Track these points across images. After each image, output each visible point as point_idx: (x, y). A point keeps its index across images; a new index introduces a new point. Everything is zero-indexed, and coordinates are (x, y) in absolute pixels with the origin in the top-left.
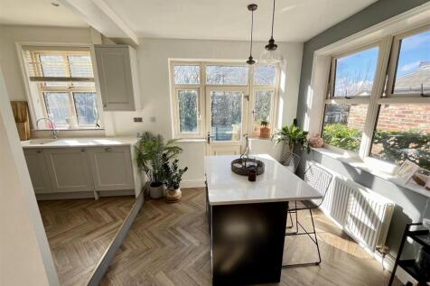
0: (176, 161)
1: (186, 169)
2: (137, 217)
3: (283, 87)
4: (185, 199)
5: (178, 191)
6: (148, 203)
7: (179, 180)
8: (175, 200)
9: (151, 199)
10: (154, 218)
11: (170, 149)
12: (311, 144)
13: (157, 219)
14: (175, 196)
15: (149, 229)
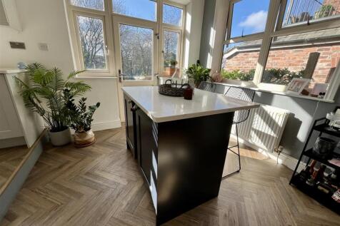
0: (84, 99)
1: (98, 105)
2: (33, 170)
3: (188, 29)
4: (100, 140)
5: (90, 133)
6: (49, 152)
7: (90, 120)
8: (87, 144)
9: (54, 146)
10: (60, 167)
11: (74, 86)
12: (213, 80)
13: (64, 168)
14: (87, 138)
15: (55, 181)
